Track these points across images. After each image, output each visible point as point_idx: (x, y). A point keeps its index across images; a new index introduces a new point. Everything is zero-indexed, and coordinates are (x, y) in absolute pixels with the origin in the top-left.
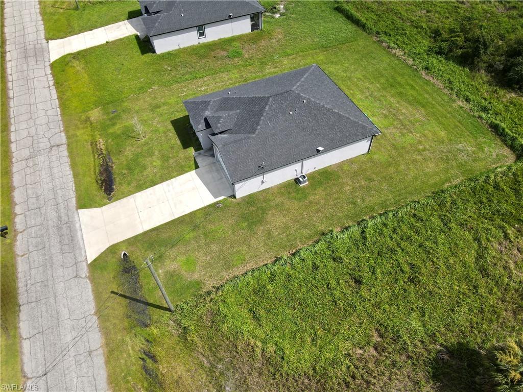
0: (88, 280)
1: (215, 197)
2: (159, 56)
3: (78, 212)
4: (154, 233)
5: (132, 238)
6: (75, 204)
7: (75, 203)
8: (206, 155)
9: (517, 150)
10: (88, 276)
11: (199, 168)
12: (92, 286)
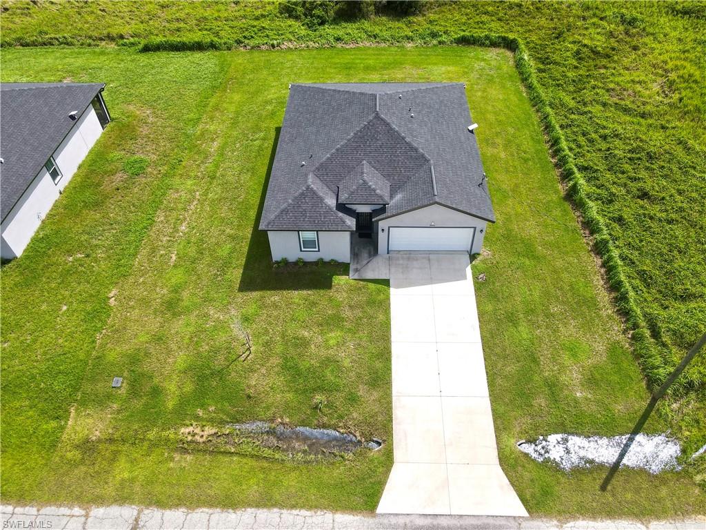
0: (568, 525)
1: (464, 277)
2: (26, 257)
3: (383, 515)
4: (499, 381)
5: (495, 421)
6: (356, 518)
7: (352, 516)
8: (365, 262)
9: (500, 43)
10: (559, 521)
11: (389, 280)
12: (583, 519)
